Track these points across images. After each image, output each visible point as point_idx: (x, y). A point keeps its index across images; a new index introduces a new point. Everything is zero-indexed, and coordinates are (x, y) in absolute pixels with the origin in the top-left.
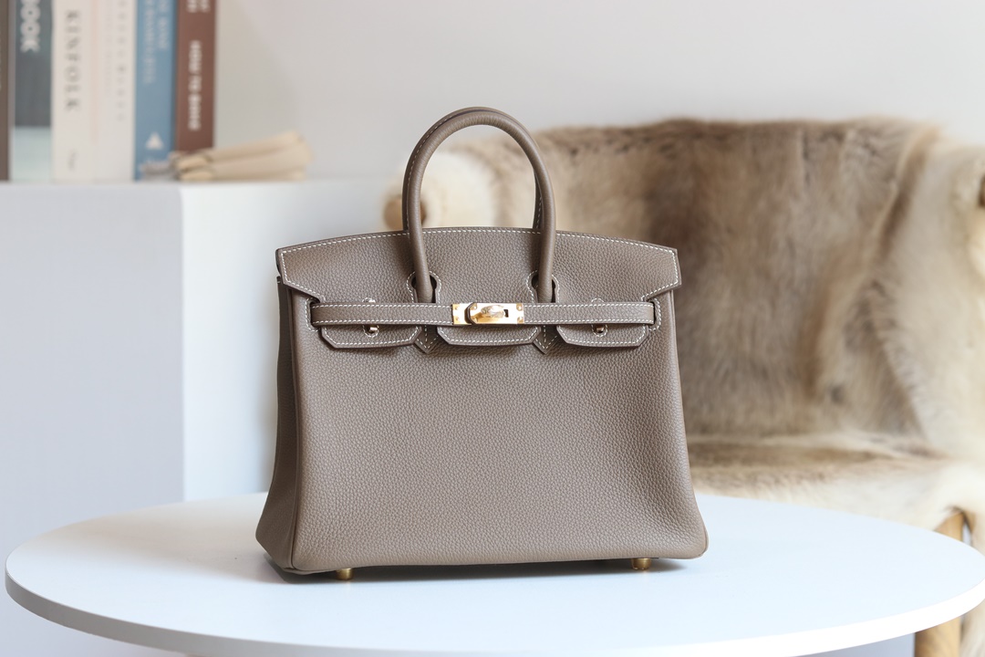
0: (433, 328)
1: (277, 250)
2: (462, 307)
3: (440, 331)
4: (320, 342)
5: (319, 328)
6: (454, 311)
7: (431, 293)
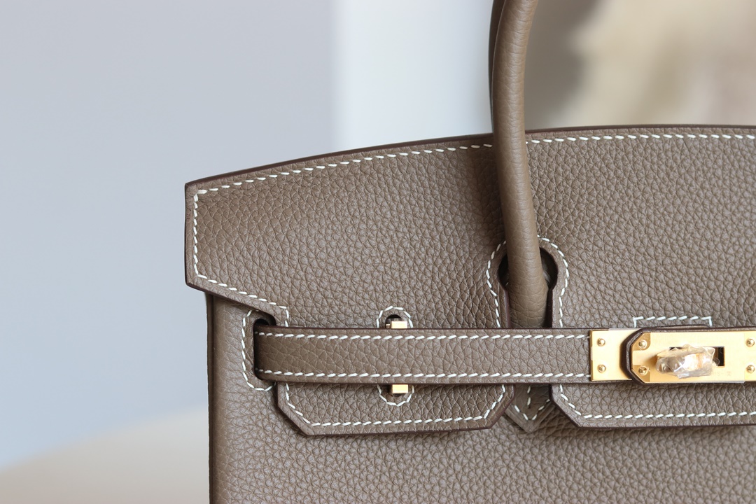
0: (545, 390)
1: (187, 186)
2: (615, 337)
3: (560, 396)
4: (273, 417)
5: (275, 384)
6: (595, 348)
7: (544, 298)
